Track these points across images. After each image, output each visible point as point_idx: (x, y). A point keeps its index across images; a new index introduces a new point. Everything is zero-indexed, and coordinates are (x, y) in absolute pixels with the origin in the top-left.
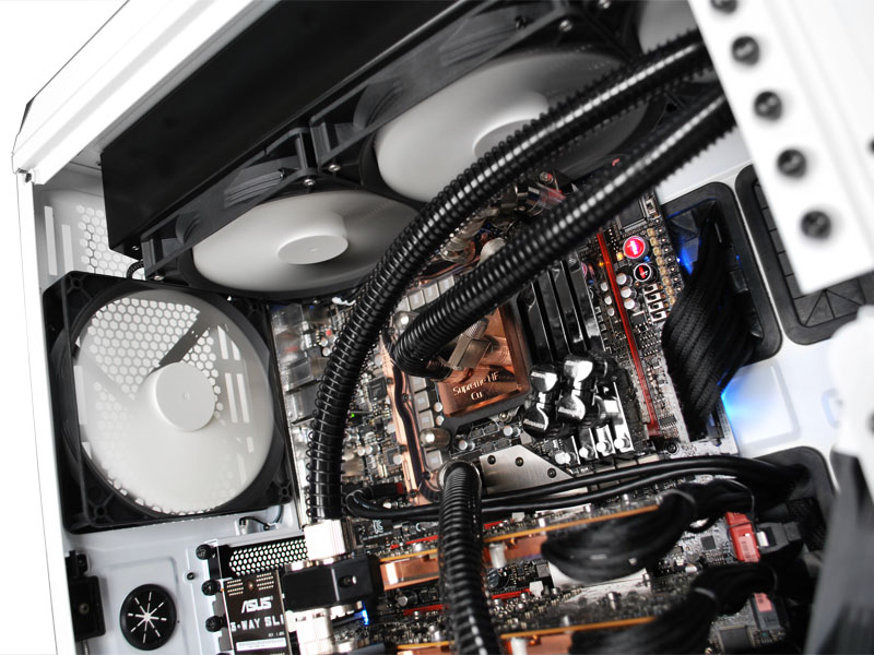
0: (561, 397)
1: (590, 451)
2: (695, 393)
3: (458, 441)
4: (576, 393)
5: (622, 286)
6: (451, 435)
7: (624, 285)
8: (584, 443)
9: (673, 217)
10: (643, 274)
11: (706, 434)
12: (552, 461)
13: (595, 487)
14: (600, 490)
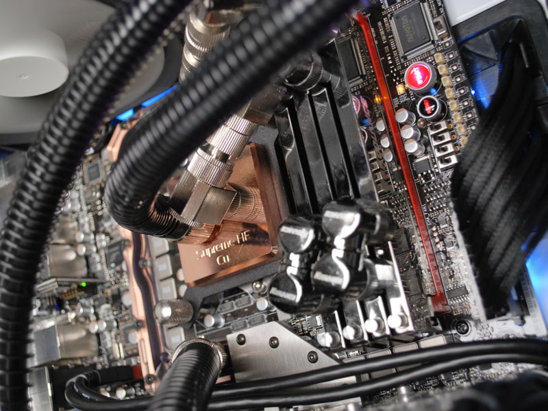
0: (318, 258)
1: (357, 330)
2: (494, 256)
3: (204, 315)
4: (338, 253)
5: (402, 125)
6: (194, 308)
7: (406, 123)
8: (349, 319)
9: (466, 41)
10: (429, 109)
11: (508, 310)
12: (314, 341)
13: (366, 377)
14: (372, 381)
